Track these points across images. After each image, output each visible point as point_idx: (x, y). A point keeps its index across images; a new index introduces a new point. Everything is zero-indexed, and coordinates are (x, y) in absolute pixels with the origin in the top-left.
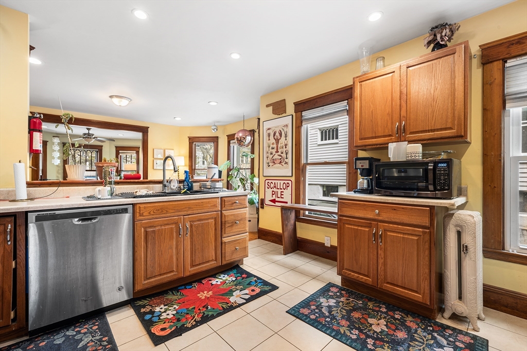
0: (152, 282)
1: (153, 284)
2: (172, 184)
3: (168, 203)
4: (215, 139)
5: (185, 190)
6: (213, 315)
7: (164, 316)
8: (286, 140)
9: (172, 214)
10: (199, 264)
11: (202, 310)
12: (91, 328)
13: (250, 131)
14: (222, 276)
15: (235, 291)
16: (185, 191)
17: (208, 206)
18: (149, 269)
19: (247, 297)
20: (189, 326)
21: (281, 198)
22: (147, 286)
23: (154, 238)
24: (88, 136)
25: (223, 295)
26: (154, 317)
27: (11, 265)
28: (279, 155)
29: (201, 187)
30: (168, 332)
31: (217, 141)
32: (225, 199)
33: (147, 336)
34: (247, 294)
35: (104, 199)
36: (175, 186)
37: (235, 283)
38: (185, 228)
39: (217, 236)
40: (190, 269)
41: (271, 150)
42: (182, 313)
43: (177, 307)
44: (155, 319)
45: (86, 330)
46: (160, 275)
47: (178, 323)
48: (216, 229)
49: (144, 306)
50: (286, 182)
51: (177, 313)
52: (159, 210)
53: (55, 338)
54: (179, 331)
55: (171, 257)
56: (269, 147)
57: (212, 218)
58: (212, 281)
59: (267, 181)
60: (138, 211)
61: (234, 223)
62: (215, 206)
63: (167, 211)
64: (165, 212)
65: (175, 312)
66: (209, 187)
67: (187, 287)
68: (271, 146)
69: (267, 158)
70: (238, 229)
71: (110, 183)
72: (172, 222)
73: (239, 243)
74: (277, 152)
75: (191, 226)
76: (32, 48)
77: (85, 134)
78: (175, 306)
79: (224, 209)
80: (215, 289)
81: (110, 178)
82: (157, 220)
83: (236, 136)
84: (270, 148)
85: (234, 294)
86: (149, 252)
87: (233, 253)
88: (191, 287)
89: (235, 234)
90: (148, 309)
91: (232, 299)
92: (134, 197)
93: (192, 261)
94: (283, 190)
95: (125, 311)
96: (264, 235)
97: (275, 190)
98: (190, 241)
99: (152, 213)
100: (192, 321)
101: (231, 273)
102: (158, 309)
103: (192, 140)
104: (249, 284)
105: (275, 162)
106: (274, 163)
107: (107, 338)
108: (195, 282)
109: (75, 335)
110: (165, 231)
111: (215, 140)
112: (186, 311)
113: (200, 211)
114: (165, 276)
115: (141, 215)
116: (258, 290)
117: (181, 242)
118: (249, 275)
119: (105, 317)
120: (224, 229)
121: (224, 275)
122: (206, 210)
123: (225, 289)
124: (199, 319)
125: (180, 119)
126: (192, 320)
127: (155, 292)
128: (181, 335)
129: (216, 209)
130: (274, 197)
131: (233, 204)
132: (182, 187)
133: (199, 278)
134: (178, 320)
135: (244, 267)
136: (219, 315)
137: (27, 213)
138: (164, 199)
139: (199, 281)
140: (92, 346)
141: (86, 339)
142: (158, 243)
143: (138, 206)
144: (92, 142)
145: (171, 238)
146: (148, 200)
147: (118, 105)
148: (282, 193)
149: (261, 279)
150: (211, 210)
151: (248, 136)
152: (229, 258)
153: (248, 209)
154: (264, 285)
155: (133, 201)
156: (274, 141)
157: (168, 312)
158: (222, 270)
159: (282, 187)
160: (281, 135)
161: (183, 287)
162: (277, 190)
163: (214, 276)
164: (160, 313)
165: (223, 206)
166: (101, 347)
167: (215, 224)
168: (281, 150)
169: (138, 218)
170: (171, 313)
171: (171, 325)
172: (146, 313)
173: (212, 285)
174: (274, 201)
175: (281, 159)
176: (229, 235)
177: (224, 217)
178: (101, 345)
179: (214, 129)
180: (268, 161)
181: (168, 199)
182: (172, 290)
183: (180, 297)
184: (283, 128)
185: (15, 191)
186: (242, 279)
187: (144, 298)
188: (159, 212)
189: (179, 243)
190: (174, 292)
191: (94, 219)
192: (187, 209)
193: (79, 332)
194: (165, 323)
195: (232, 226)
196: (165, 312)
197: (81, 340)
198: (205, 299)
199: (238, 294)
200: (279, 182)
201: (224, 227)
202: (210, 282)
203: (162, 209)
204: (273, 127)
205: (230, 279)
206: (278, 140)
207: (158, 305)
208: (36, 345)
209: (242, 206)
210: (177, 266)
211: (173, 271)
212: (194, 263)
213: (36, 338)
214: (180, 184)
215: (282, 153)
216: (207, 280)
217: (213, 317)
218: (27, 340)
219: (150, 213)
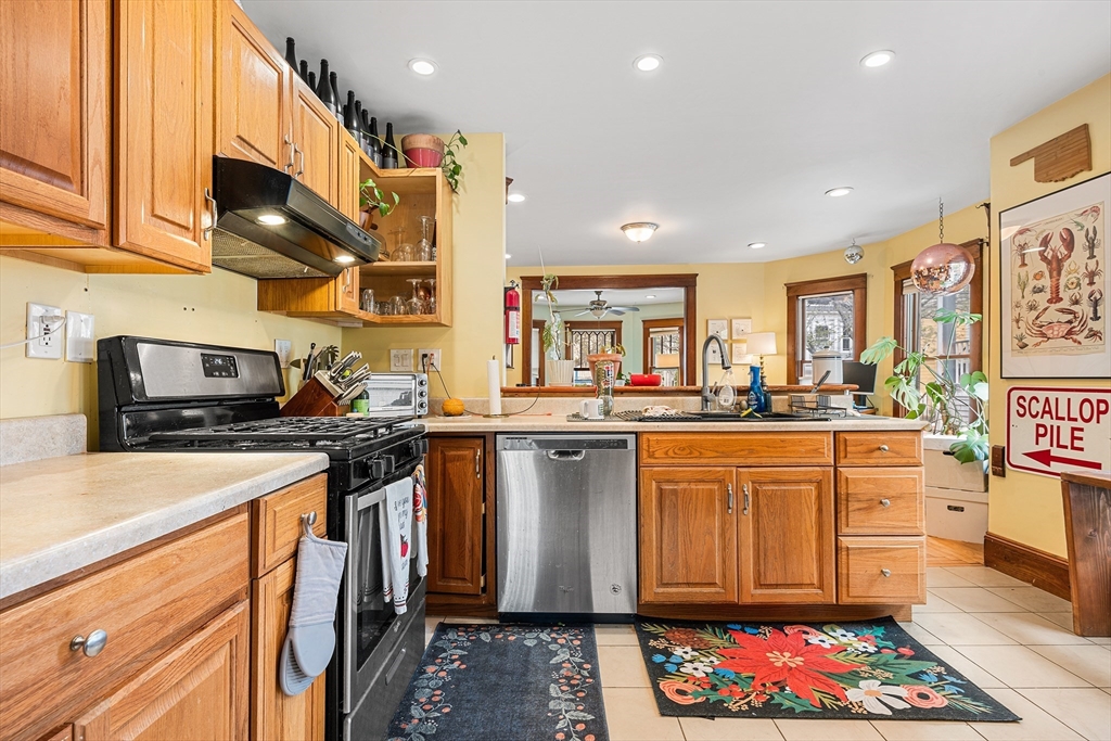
0: (672, 594)
1: (674, 599)
2: (722, 396)
3: (703, 437)
4: (859, 280)
5: (750, 409)
6: (794, 709)
7: (688, 669)
8: (1092, 256)
9: (712, 461)
10: (777, 586)
11: (770, 688)
12: (571, 641)
13: (965, 245)
14: (840, 631)
15: (866, 679)
16: (751, 413)
17: (799, 452)
18: (667, 567)
19: (900, 705)
20: (734, 708)
21: (1073, 448)
22: (662, 599)
23: (675, 506)
24: (598, 305)
25: (830, 675)
26: (669, 662)
27: (480, 510)
28: (1062, 311)
29: (791, 406)
30: (688, 701)
31: (862, 285)
32: (848, 437)
33: (651, 691)
34: (900, 698)
35: (593, 420)
36: (727, 400)
37: (872, 659)
38: (740, 494)
39: (826, 528)
40: (753, 591)
41: (1029, 297)
42: (723, 677)
43: (716, 663)
44: (671, 668)
45: (564, 641)
46: (688, 584)
47: (712, 692)
48: (820, 510)
49: (656, 637)
50: (1094, 397)
51: (713, 673)
52: (684, 449)
53: (527, 636)
54: (711, 710)
55: (711, 553)
56: (1023, 286)
57: (811, 482)
58: (809, 636)
59: (1015, 395)
60: (645, 446)
61: (875, 504)
62: (817, 452)
63: (701, 453)
64: (697, 454)
65: (710, 670)
66: (814, 405)
67: (746, 629)
68: (1032, 283)
69: (1018, 321)
70: (887, 519)
71: (607, 392)
72: (713, 477)
73: (894, 559)
74: (1056, 299)
75: (756, 493)
76: (509, 181)
77: (593, 303)
78: (712, 658)
79: (843, 462)
80: (813, 657)
81: (607, 383)
82: (681, 469)
83: (914, 267)
84: (1029, 289)
85: (862, 683)
86: (665, 530)
87: (872, 582)
88: (755, 631)
89: (879, 532)
90: (661, 644)
91: (852, 695)
92: (640, 420)
93: (758, 574)
94: (1080, 424)
95: (624, 633)
96: (1006, 559)
97: (1047, 420)
98: (754, 527)
99: (671, 453)
100: (743, 702)
101: (867, 632)
102: (678, 651)
103: (795, 292)
104: (916, 676)
105: (1049, 333)
106: (1043, 335)
107: (589, 666)
108: (767, 624)
109: (550, 643)
110: (697, 494)
111: (858, 283)
112: (733, 677)
113: (777, 461)
114: (697, 590)
115: (651, 456)
116: (939, 701)
117: (731, 524)
118: (921, 653)
119: (592, 631)
120: (843, 513)
121: (844, 632)
122: (792, 460)
123: (840, 665)
124: (757, 704)
125: (763, 245)
126: (743, 699)
127: (679, 617)
128: (712, 718)
129: (822, 461)
130: (1044, 444)
131: (872, 451)
132: (744, 403)
133: (777, 617)
134: (714, 688)
135: (912, 630)
136: (807, 715)
137: (496, 433)
138: (694, 427)
139: (779, 626)
140: (568, 670)
141: (562, 655)
142: (684, 516)
143: (645, 436)
144: (605, 316)
145: (710, 511)
146: (663, 426)
147: (636, 240)
148: (1077, 434)
149: (960, 676)
150: (807, 460)
151: (955, 260)
152: (860, 590)
153: (922, 469)
154: (965, 695)
155: (636, 427)
156: (1043, 267)
157: (696, 664)
158: (843, 618)
159: (1075, 413)
160: (1069, 243)
161: (738, 627)
162: (1056, 423)
163: (818, 625)
164: (682, 661)
165: (842, 455)
166: (579, 677)
167: (819, 497)
168: (1071, 292)
169: (645, 461)
170: (701, 668)
171: (697, 691)
172: (656, 651)
173: (808, 644)
174: (1044, 457)
175: (1070, 322)
176: (861, 531)
177: (843, 483)
178: (579, 673)
179: (851, 257)
180: (1018, 332)
181: (704, 427)
182: (714, 624)
183: (727, 645)
184: (1079, 220)
185: (488, 401)
186: (896, 658)
187: (659, 622)
188: (684, 452)
189: (727, 526)
190: (717, 630)
191: (576, 453)
192: (746, 452)
193: (555, 640)
194: (686, 681)
195: (869, 509)
196: (691, 661)
197: (555, 654)
198: (782, 669)
199: (873, 689)
200: (1063, 397)
201: (843, 507)
202: (804, 636)
203: (690, 448)
204: (1038, 224)
205: (860, 646)
206: (1060, 262)
207: (682, 644)
208: (506, 637)
209: (904, 461)
210: (724, 576)
211: (713, 584)
212: (762, 578)
213: (507, 626)
214: (741, 398)
215: (1076, 302)
216: (797, 628)
217: (790, 714)
218: (497, 626)
219: (666, 453)
